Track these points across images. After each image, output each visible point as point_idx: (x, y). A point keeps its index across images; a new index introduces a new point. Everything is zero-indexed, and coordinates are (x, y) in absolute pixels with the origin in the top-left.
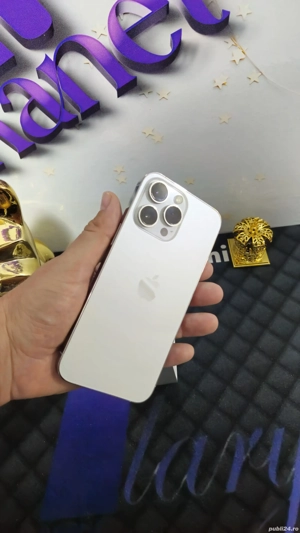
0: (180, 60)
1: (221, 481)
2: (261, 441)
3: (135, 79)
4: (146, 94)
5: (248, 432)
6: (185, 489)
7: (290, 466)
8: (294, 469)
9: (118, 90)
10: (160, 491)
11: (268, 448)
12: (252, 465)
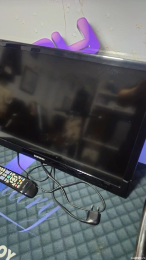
1: (26, 204)
2: (45, 202)
5: (44, 197)
6: (16, 200)
7: (47, 212)
8: (47, 214)
10: (11, 196)
11: (45, 204)
12: (37, 206)
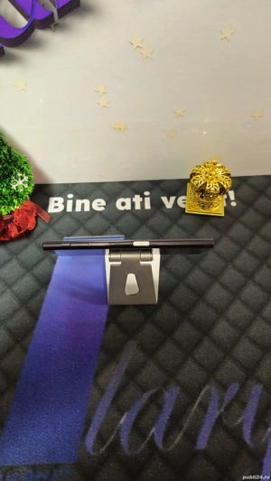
1: (191, 438)
2: (237, 397)
5: (224, 387)
6: (152, 444)
7: (267, 426)
11: (244, 405)
12: (225, 421)
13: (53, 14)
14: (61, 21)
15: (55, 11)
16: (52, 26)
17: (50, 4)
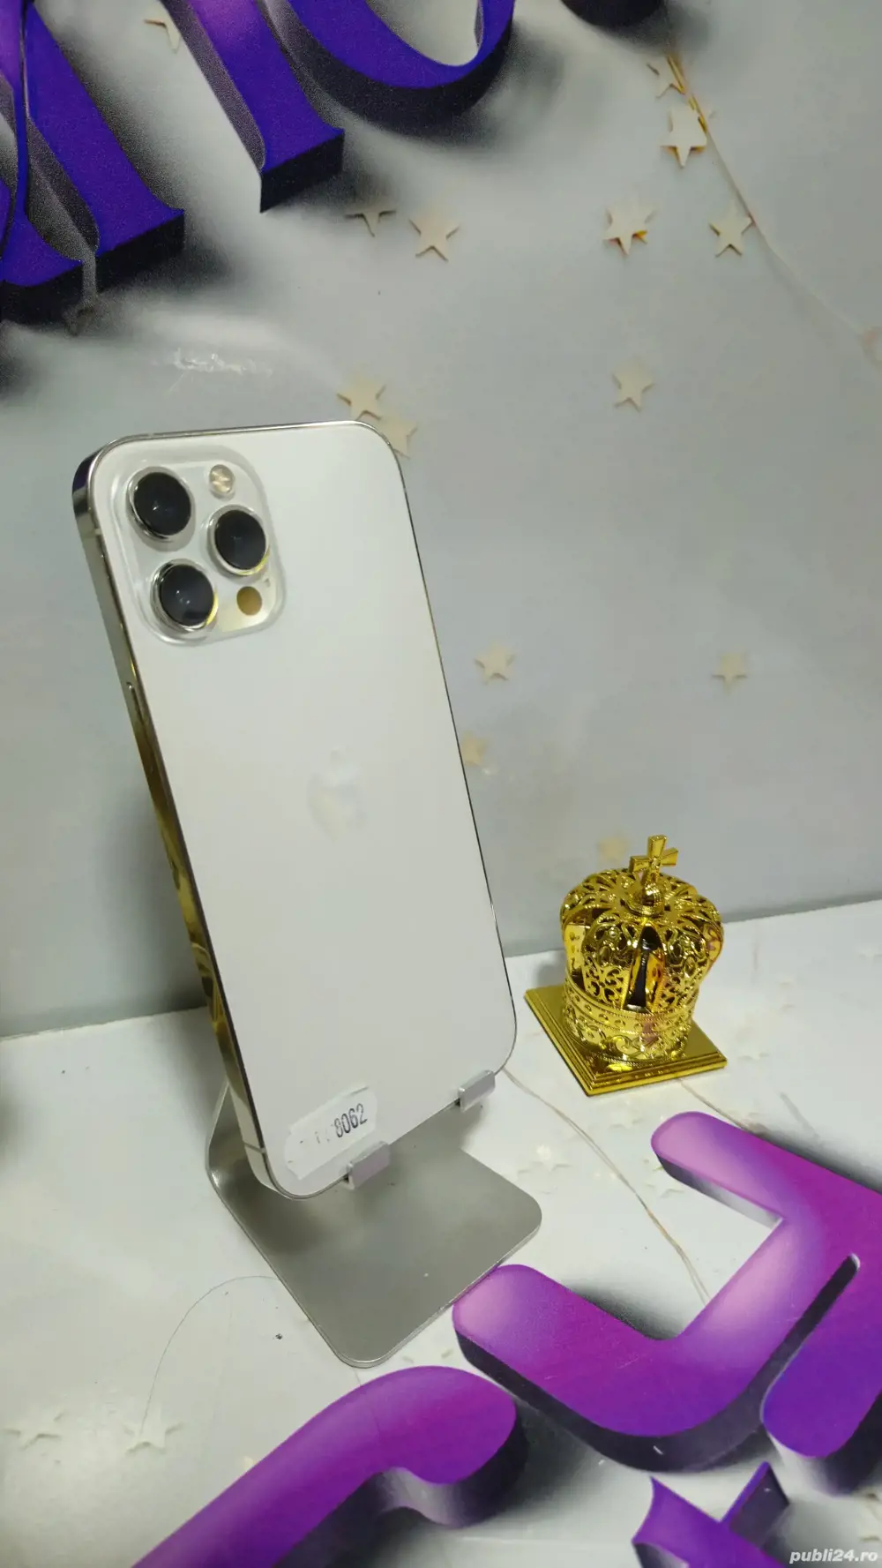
0: (503, 102)
3: (338, 138)
4: (372, 217)
9: (267, 177)
13: (77, 269)
14: (105, 301)
15: (89, 258)
16: (70, 314)
17: (74, 234)
